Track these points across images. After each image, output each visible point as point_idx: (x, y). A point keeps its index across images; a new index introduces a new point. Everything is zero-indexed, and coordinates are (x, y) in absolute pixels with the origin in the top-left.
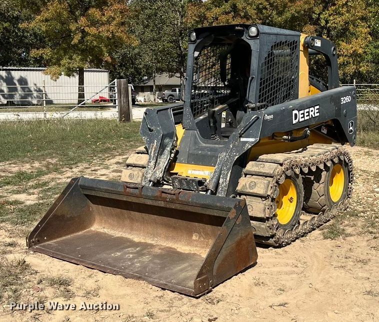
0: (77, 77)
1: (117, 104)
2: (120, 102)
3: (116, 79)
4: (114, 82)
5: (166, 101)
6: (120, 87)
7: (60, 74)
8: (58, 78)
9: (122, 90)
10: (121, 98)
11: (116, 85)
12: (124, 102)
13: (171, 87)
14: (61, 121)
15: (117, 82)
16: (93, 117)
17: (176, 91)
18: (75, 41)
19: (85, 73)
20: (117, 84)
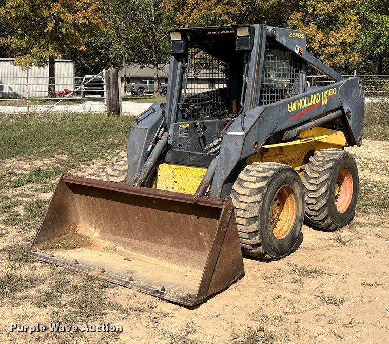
0: (47, 67)
1: (105, 97)
2: (109, 94)
3: (104, 70)
4: (102, 74)
5: (136, 94)
6: (109, 78)
7: (31, 66)
8: (29, 69)
9: (111, 82)
10: (110, 90)
11: (104, 76)
12: (113, 95)
13: (141, 79)
14: (47, 115)
15: (106, 73)
16: (81, 111)
17: (146, 83)
18: (49, 28)
19: (56, 64)
20: (106, 75)
